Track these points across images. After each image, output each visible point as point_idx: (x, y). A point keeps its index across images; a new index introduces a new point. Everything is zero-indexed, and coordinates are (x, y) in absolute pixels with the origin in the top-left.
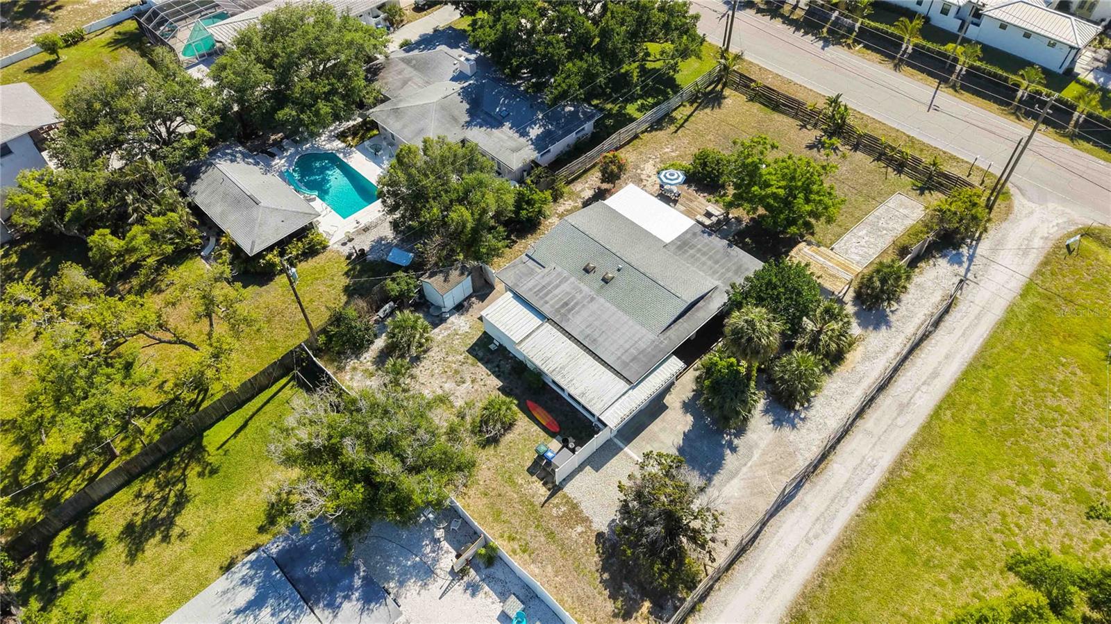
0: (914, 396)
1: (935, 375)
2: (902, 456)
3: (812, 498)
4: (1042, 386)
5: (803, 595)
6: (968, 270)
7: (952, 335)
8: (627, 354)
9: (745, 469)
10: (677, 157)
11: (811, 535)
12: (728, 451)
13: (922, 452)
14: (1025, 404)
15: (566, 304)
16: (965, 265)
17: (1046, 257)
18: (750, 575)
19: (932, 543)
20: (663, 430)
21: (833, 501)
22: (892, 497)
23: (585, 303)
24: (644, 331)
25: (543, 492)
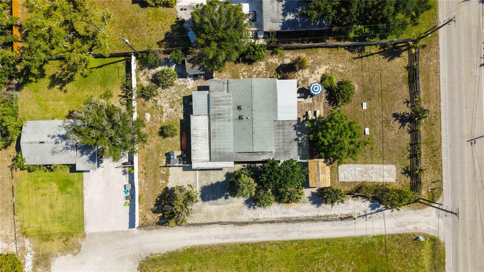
0: (294, 231)
1: (309, 232)
2: (267, 242)
3: (230, 230)
4: (334, 263)
5: (200, 247)
6: (371, 214)
7: (332, 227)
8: (219, 150)
9: (222, 206)
10: (340, 73)
11: (218, 236)
12: (224, 197)
13: (274, 246)
14: (321, 262)
15: (220, 114)
16: (373, 211)
17: (403, 234)
18: (193, 231)
19: (246, 265)
20: (214, 175)
21: (234, 234)
22: (251, 248)
23: (226, 119)
24: (232, 147)
25: (164, 163)
